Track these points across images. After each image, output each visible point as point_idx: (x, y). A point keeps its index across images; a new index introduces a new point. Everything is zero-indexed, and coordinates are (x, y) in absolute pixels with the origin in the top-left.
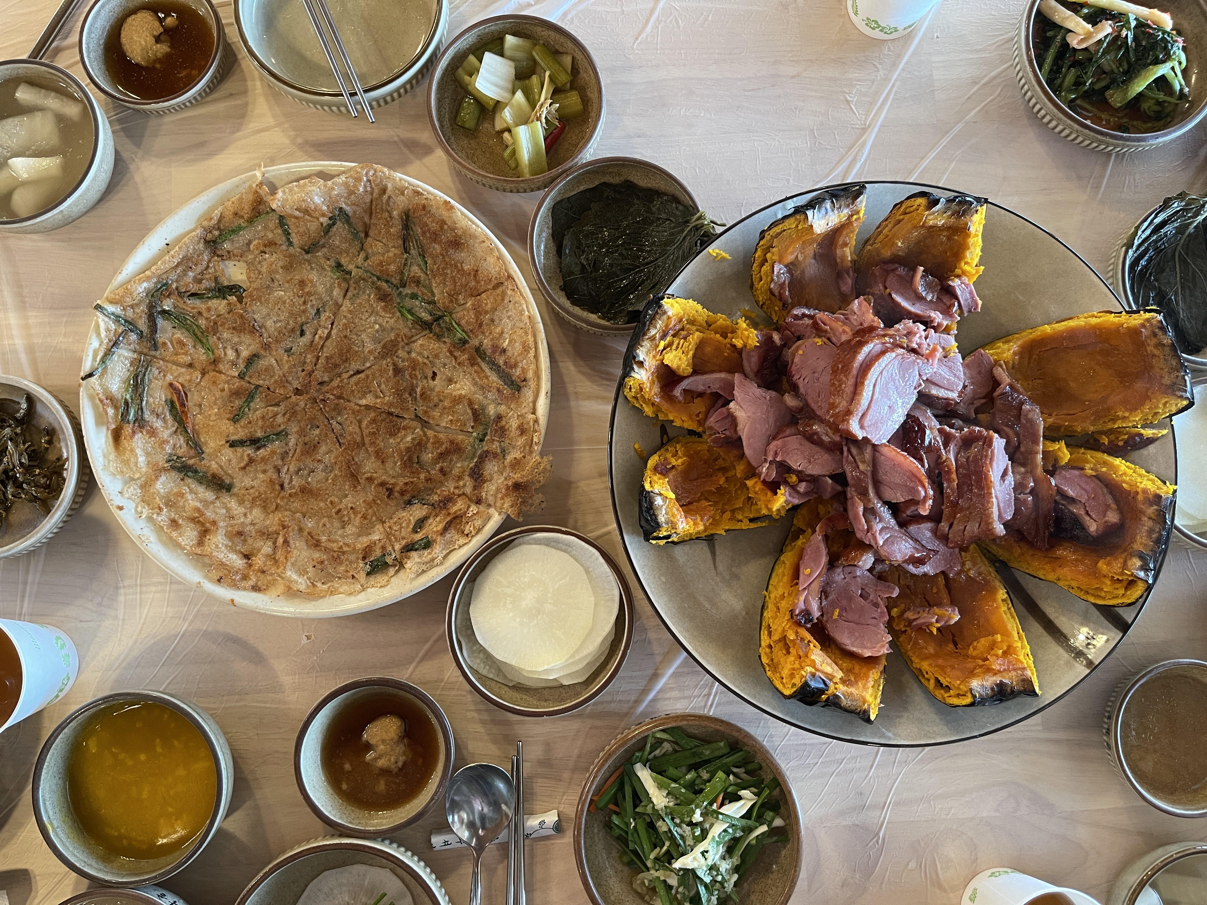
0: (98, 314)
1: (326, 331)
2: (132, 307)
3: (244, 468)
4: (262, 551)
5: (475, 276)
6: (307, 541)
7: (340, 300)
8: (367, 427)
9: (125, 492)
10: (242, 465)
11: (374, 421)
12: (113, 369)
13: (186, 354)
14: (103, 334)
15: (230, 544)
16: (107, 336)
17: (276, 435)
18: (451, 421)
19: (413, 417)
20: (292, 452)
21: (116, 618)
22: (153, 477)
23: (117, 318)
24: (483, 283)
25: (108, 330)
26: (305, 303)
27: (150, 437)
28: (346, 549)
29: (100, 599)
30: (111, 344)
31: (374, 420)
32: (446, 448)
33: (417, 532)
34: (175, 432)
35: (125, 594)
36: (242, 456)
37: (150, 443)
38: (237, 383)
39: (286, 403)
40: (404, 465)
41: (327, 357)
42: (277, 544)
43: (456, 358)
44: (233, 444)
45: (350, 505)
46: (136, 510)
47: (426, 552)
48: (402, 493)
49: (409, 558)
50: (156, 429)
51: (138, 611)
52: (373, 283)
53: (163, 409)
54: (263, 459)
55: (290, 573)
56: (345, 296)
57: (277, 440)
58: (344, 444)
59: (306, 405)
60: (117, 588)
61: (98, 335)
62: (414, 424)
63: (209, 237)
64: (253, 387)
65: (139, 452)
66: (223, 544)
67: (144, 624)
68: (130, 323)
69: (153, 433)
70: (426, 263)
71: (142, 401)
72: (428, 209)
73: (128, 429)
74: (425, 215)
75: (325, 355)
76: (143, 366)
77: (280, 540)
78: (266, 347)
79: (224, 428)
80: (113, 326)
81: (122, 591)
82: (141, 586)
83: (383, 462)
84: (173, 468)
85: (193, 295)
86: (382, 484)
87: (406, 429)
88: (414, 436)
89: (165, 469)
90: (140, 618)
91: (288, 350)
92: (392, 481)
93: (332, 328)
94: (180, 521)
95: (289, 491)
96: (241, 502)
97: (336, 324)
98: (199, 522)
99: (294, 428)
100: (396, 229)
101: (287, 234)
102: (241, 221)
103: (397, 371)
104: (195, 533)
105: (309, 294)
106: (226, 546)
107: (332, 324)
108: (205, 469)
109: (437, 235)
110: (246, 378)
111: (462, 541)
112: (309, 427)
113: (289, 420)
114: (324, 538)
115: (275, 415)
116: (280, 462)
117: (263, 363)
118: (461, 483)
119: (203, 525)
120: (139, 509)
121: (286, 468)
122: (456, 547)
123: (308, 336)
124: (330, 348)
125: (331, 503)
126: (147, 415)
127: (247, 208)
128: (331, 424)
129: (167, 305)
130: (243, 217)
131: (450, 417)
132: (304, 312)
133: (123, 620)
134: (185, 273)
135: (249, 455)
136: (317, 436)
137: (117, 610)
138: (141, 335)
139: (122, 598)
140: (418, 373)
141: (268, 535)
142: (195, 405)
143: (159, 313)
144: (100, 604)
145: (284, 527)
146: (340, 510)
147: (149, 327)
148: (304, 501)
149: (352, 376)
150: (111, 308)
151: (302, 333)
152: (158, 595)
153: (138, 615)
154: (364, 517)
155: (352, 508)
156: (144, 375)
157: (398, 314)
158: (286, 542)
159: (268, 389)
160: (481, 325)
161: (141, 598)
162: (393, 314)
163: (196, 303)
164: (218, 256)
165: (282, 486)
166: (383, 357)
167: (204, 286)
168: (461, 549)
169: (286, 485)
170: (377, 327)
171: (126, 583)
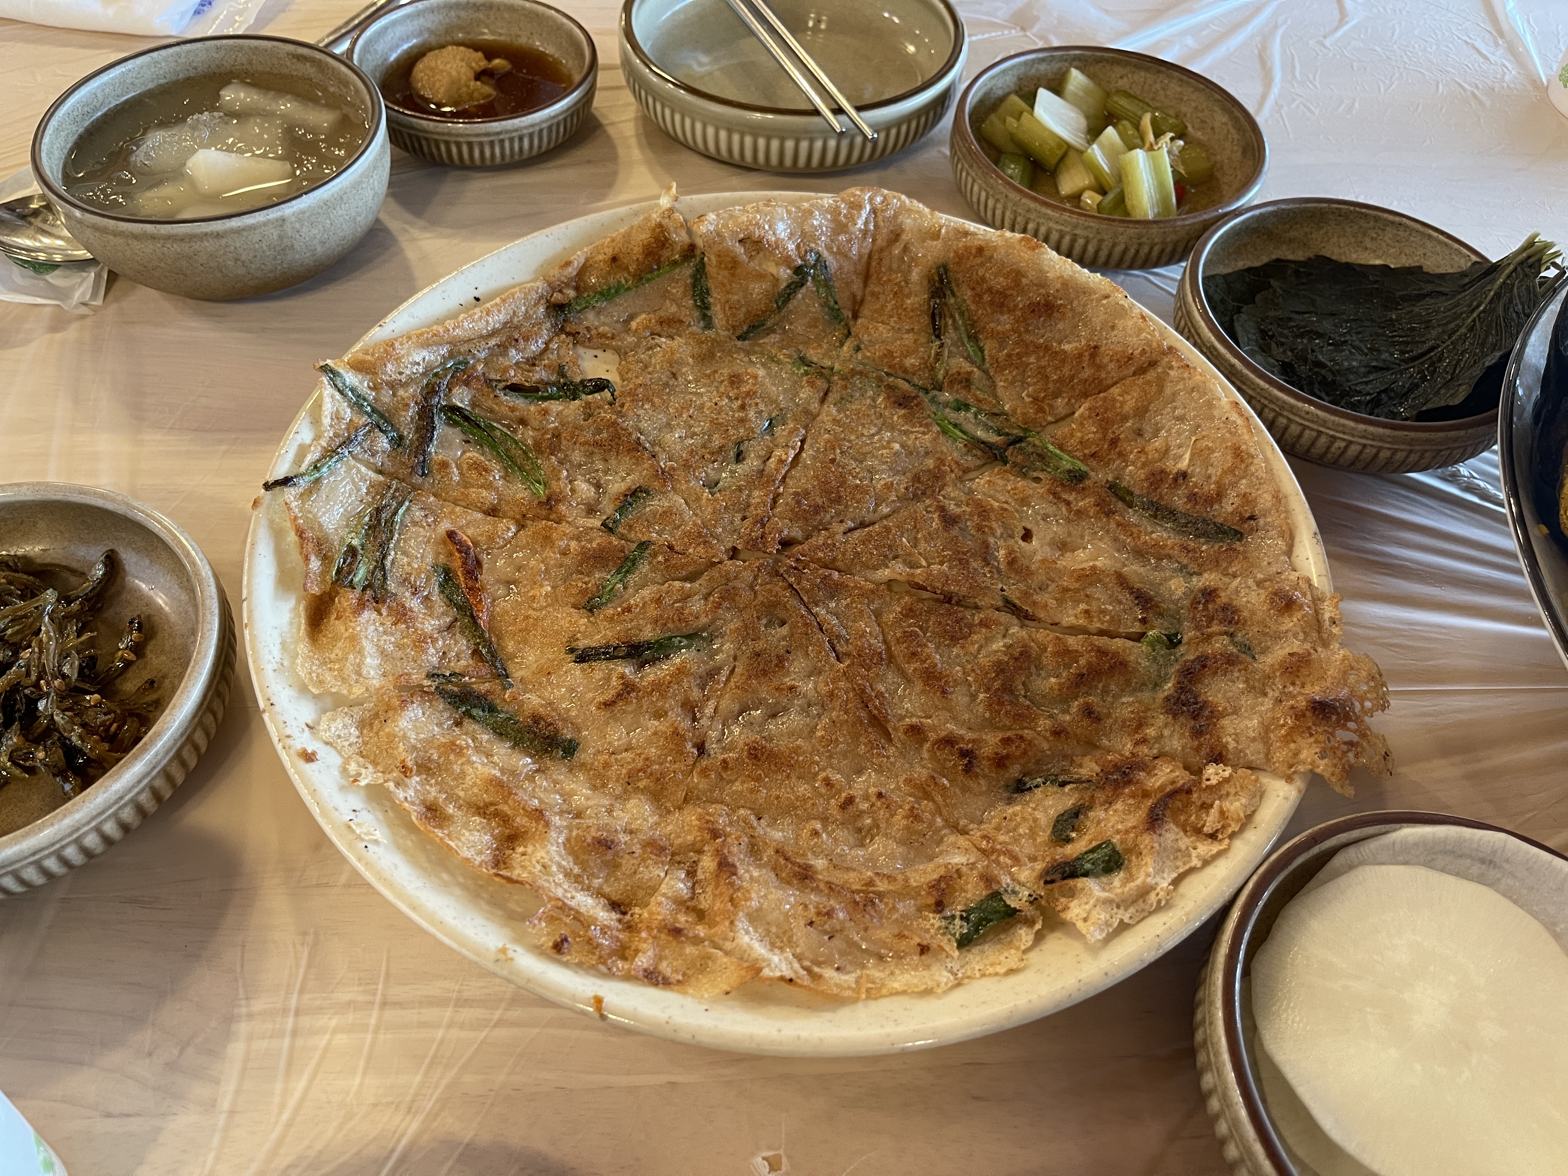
0: (325, 379)
1: (792, 453)
2: (393, 385)
3: (607, 705)
4: (663, 889)
5: (1093, 356)
6: (776, 870)
7: (815, 406)
8: (897, 622)
9: (323, 726)
10: (608, 696)
11: (909, 612)
12: (333, 489)
13: (489, 486)
14: (326, 421)
15: (576, 870)
16: (331, 426)
17: (689, 637)
18: (1087, 612)
19: (1000, 603)
20: (725, 672)
21: (211, 1105)
22: (396, 702)
23: (358, 403)
24: (1111, 366)
25: (337, 417)
26: (743, 407)
27: (395, 624)
28: (882, 886)
29: (176, 1052)
30: (338, 441)
31: (911, 610)
32: (1089, 664)
33: (1068, 840)
34: (450, 627)
35: (250, 1038)
36: (608, 679)
37: (392, 634)
38: (598, 540)
39: (714, 573)
40: (996, 702)
41: (796, 494)
42: (700, 875)
43: (1068, 503)
44: (584, 657)
45: (872, 790)
46: (344, 771)
47: (1117, 879)
48: (1000, 762)
49: (1072, 894)
50: (411, 610)
51: (278, 1087)
52: (880, 379)
53: (428, 579)
54: (659, 687)
55: (746, 939)
56: (823, 401)
57: (688, 647)
58: (848, 655)
59: (756, 578)
60: (230, 1019)
61: (316, 421)
62: (1004, 617)
63: (557, 297)
64: (634, 546)
65: (369, 647)
66: (559, 865)
67: (290, 1124)
68: (382, 416)
69: (402, 615)
70: (981, 350)
71: (384, 557)
72: (987, 253)
73: (347, 599)
74: (982, 265)
75: (791, 491)
76: (393, 497)
77: (708, 863)
78: (665, 476)
79: (564, 623)
80: (348, 413)
81: (243, 1027)
82: (297, 1013)
83: (944, 692)
84: (441, 692)
85: (515, 388)
86: (949, 741)
87: (987, 627)
88: (1009, 641)
89: (423, 692)
90: (282, 1106)
91: (712, 485)
92: (970, 735)
93: (802, 449)
94: (451, 809)
95: (721, 757)
96: (598, 783)
97: (809, 441)
98: (496, 814)
99: (731, 623)
100: (917, 298)
101: (704, 308)
102: (622, 277)
103: (949, 521)
104: (487, 838)
105: (749, 394)
106: (567, 874)
107: (803, 442)
108: (513, 708)
109: (1006, 297)
110: (621, 529)
111: (1205, 848)
112: (764, 621)
113: (718, 606)
114: (820, 863)
115: (686, 597)
116: (696, 694)
117: (656, 504)
118: (1151, 732)
119: (505, 820)
120: (353, 767)
121: (711, 704)
122: (1195, 862)
123: (752, 463)
124: (801, 480)
125: (828, 782)
126: (392, 586)
127: (637, 251)
128: (815, 616)
129: (461, 398)
130: (627, 269)
131: (1083, 606)
132: (742, 421)
133: (232, 1113)
134: (503, 348)
135: (622, 676)
136: (784, 638)
137: (217, 1082)
138: (398, 441)
139: (237, 1049)
140: (994, 525)
141: (673, 854)
142: (498, 581)
143: (443, 409)
144: (171, 1067)
145: (715, 834)
146: (850, 800)
147: (418, 430)
148: (758, 779)
149: (851, 530)
150: (351, 378)
151: (739, 457)
152: (341, 1039)
153: (277, 1099)
154: (914, 816)
155: (880, 795)
156: (395, 513)
157: (936, 428)
158: (725, 867)
159: (671, 547)
160: (1114, 442)
161: (292, 1048)
162: (927, 426)
163: (519, 402)
164: (568, 334)
165: (701, 748)
166: (916, 498)
167: (537, 376)
168: (1209, 871)
169: (712, 747)
170: (897, 446)
171: (258, 1005)
